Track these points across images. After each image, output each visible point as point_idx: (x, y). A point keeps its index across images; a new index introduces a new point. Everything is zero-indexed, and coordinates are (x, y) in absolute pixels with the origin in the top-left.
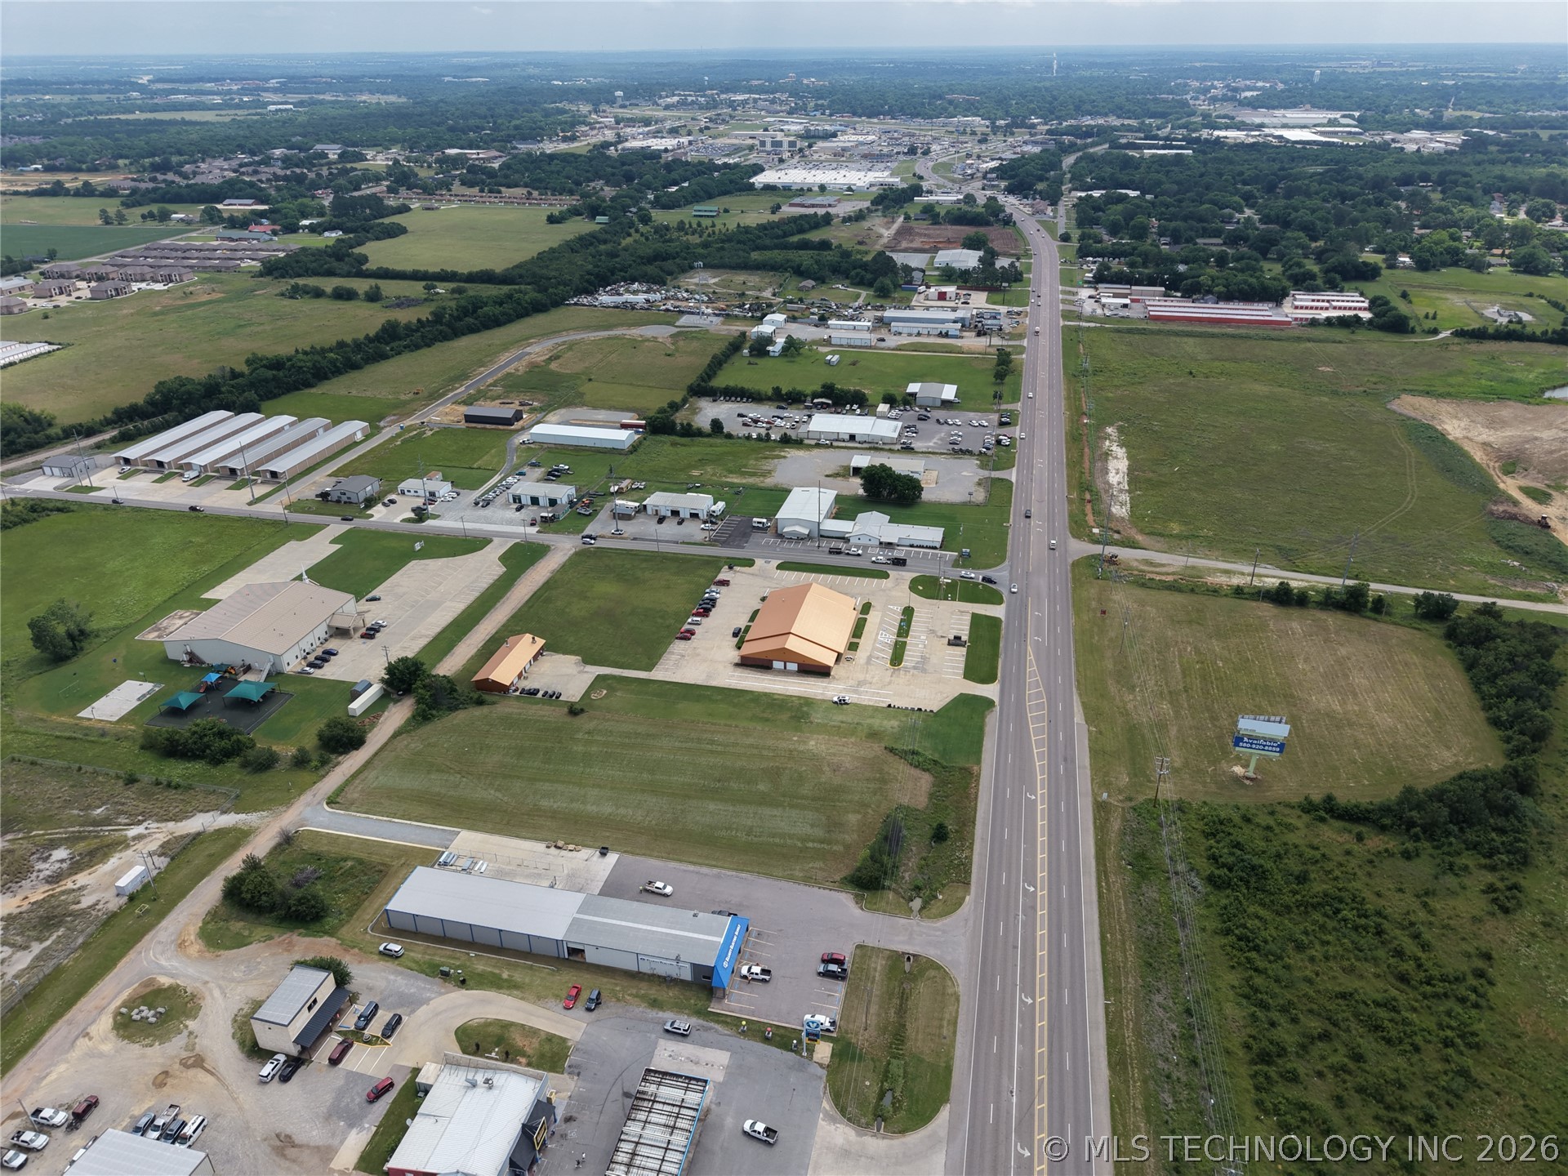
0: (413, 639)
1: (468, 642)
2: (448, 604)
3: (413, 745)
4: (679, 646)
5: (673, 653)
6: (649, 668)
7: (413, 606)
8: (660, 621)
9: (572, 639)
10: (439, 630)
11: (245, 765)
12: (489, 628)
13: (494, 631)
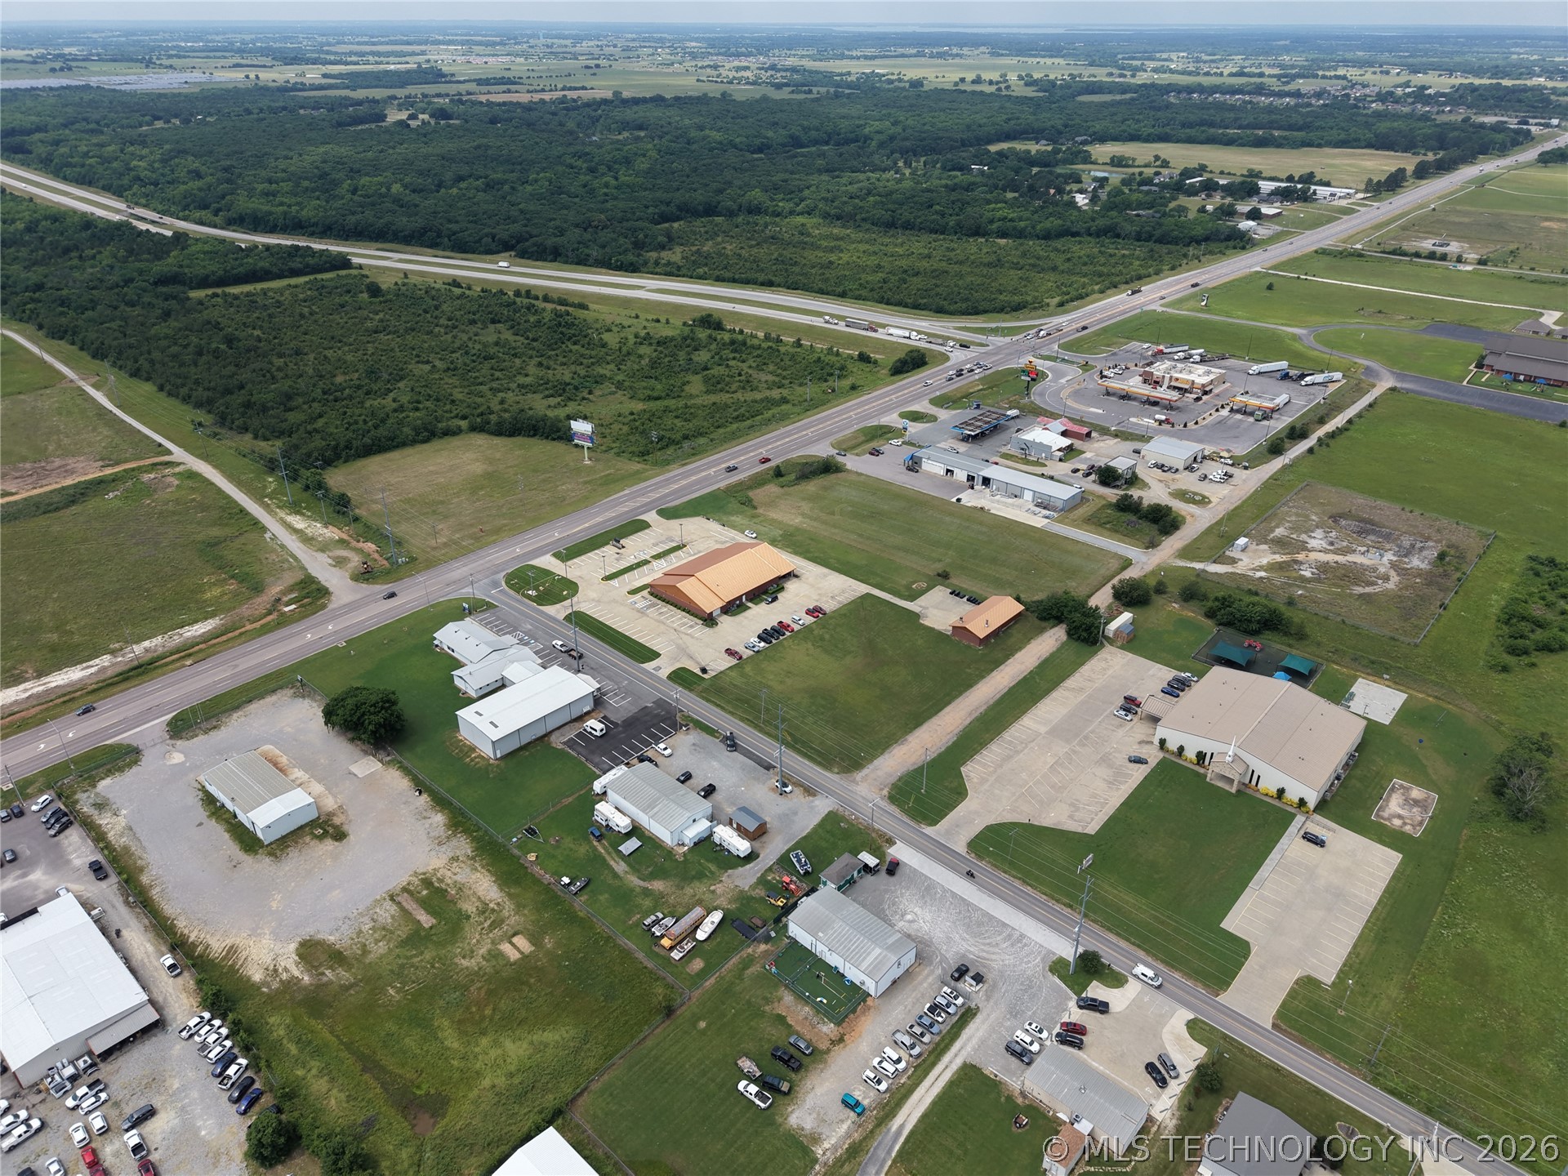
0: (1081, 690)
1: (1023, 667)
2: (1043, 729)
3: (1074, 584)
4: (829, 606)
5: (839, 602)
6: (867, 596)
7: (1086, 738)
8: (827, 636)
9: (920, 642)
10: (1055, 694)
11: (1205, 597)
12: (998, 677)
13: (994, 673)
